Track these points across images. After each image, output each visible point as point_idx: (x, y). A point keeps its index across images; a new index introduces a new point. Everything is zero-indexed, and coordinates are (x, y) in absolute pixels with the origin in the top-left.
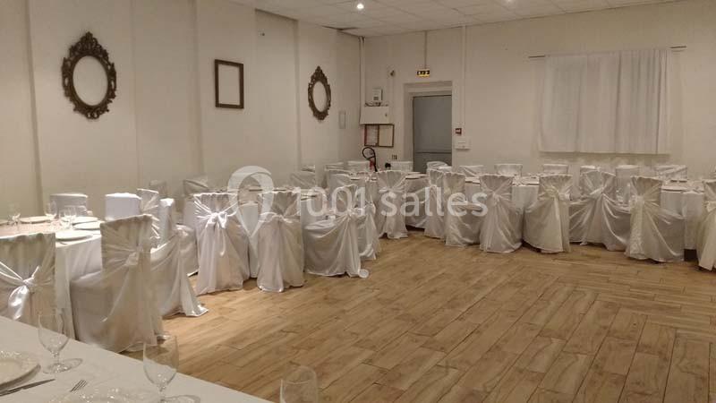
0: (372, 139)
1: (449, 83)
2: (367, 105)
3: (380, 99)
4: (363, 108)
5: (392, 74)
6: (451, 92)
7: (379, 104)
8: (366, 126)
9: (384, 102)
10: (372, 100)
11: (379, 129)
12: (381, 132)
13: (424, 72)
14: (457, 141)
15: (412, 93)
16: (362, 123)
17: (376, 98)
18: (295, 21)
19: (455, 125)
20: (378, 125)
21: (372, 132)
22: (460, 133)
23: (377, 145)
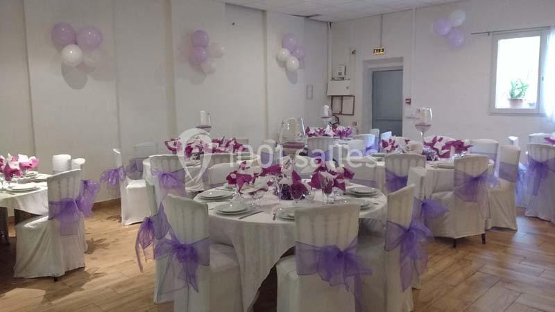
0: (337, 108)
1: (401, 59)
2: (333, 79)
3: (343, 74)
4: (329, 82)
5: (353, 53)
6: (402, 66)
7: (343, 79)
8: (333, 97)
9: (346, 77)
10: (336, 76)
11: (342, 100)
12: (344, 101)
13: (380, 50)
14: (407, 111)
15: (371, 69)
16: (328, 94)
17: (340, 74)
18: (264, 12)
19: (405, 96)
20: (342, 96)
21: (337, 102)
22: (409, 103)
23: (341, 113)
